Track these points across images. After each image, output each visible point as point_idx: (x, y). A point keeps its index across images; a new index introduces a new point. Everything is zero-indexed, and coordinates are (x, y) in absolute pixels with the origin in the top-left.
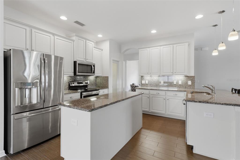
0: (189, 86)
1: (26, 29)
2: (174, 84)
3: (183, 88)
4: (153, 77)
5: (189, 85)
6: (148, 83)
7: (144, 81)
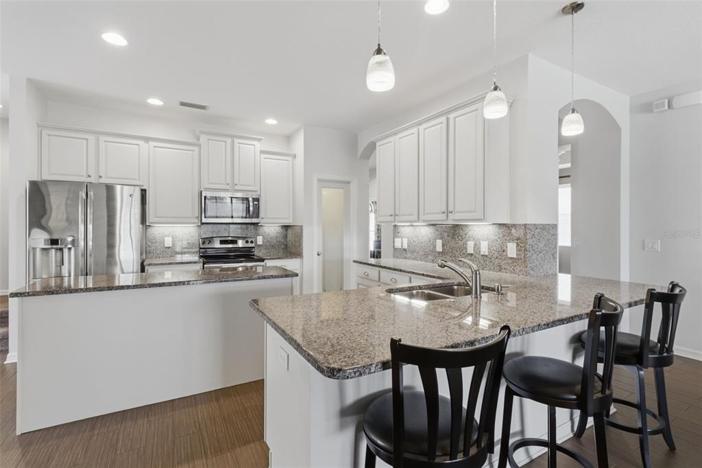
0: (510, 261)
1: (87, 140)
2: (468, 252)
3: (494, 270)
4: (418, 229)
5: (511, 258)
6: (408, 246)
7: (400, 239)
